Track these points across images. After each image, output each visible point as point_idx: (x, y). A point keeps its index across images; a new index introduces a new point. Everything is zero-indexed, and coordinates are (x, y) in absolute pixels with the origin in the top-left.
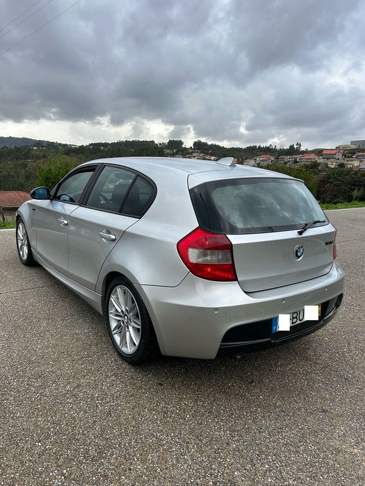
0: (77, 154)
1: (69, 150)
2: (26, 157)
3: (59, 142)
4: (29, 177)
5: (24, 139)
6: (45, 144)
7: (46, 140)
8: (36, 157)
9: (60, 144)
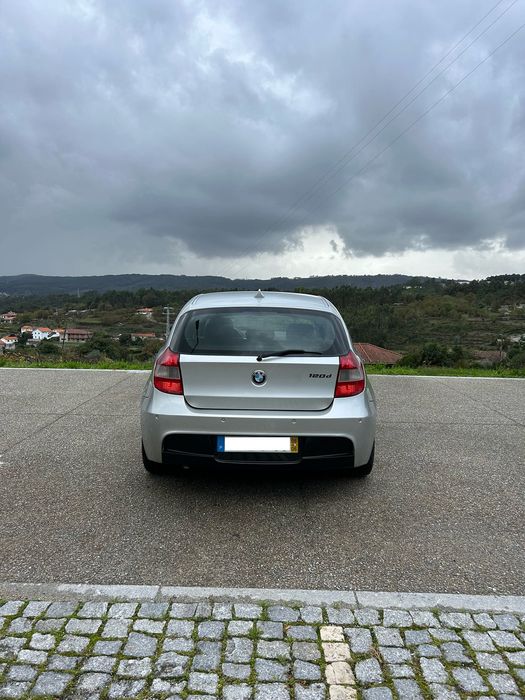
0: (466, 293)
1: (453, 288)
2: (394, 299)
3: (443, 278)
4: (393, 326)
5: (397, 277)
6: (422, 282)
7: (424, 275)
8: (409, 300)
9: (444, 281)
